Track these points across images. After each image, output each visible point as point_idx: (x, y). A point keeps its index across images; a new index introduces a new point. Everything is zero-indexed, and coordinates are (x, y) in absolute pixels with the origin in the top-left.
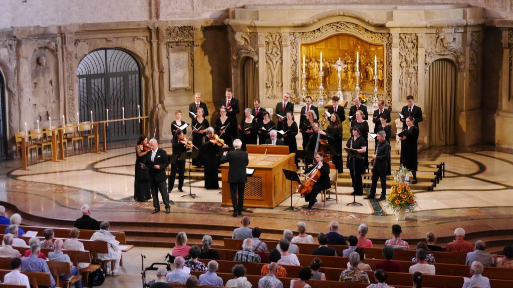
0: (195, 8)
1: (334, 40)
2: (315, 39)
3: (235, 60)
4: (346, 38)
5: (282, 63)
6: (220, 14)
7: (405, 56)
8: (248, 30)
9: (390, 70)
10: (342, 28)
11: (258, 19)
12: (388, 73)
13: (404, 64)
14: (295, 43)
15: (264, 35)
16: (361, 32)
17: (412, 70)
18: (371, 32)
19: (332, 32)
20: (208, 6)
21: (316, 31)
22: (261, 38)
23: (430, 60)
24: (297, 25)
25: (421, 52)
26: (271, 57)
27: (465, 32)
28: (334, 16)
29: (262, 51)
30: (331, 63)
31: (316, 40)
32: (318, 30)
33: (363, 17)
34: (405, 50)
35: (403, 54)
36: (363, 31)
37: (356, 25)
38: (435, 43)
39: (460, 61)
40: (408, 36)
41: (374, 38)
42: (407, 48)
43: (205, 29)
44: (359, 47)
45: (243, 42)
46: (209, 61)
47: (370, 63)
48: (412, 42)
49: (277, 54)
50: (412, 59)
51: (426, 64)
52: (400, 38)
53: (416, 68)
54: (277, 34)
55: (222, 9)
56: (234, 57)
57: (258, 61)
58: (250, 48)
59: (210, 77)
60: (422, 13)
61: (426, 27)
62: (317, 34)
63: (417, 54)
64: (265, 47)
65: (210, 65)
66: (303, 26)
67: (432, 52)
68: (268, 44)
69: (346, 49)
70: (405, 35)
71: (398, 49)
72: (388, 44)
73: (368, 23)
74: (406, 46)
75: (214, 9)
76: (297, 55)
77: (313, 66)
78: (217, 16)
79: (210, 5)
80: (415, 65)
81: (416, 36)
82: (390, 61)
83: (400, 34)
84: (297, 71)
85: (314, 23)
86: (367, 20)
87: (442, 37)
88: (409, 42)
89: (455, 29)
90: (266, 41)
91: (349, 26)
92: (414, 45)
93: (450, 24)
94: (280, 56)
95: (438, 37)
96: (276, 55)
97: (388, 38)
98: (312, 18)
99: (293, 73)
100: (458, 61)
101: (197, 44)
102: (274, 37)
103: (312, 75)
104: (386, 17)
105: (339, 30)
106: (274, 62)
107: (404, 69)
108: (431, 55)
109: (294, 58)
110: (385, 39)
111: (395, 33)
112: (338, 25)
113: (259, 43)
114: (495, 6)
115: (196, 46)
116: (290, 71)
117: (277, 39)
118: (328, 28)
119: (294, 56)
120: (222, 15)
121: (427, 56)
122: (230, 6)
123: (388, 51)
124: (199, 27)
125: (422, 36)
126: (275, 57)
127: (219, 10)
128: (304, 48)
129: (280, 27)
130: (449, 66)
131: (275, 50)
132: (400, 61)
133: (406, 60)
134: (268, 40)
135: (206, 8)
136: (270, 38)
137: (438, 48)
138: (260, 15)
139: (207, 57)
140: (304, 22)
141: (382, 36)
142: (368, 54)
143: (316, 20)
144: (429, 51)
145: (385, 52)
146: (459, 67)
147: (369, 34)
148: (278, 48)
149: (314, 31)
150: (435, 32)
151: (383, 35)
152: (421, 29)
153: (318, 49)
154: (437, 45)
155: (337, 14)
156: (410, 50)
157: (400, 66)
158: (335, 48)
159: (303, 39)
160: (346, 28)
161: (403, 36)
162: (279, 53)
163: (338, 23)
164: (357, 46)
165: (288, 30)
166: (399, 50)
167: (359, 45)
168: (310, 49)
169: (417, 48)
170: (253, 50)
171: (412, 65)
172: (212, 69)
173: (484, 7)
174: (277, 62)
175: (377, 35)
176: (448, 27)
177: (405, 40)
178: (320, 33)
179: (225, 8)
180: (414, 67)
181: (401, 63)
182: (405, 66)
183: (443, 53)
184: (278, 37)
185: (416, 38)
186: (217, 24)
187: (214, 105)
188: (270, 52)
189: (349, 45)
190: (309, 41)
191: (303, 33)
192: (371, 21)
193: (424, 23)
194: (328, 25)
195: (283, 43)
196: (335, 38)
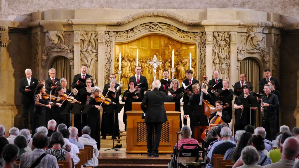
0: (2, 9)
1: (146, 41)
2: (128, 38)
3: (44, 60)
4: (157, 39)
5: (97, 60)
6: (24, 17)
7: (218, 53)
8: (63, 29)
9: (203, 67)
10: (154, 28)
11: (73, 18)
12: (200, 70)
13: (217, 61)
14: (109, 42)
15: (79, 33)
16: (174, 32)
17: (224, 66)
18: (184, 31)
19: (145, 32)
20: (13, 10)
21: (130, 31)
22: (77, 36)
23: (241, 57)
24: (113, 24)
25: (233, 49)
26: (86, 54)
27: (270, 33)
28: (149, 16)
29: (77, 49)
30: (143, 62)
31: (129, 40)
32: (132, 30)
33: (177, 17)
34: (217, 48)
35: (217, 51)
36: (176, 31)
37: (169, 25)
38: (245, 41)
39: (266, 60)
40: (221, 34)
41: (186, 37)
42: (220, 45)
43: (12, 31)
44: (170, 47)
45: (56, 41)
46: (12, 63)
47: (181, 62)
48: (225, 40)
49: (93, 52)
50: (225, 56)
51: (238, 60)
52: (214, 36)
53: (228, 64)
54: (93, 32)
55: (26, 13)
56: (44, 57)
57: (73, 59)
58: (63, 46)
59: (13, 79)
60: (234, 13)
61: (239, 25)
62: (131, 34)
63: (229, 52)
64: (80, 45)
65: (13, 67)
66: (119, 25)
67: (243, 49)
68: (83, 42)
69: (158, 49)
70: (219, 33)
71: (212, 46)
72: (201, 43)
73: (182, 23)
74: (219, 43)
75: (19, 13)
76: (111, 53)
77: (126, 64)
78: (21, 19)
79: (15, 9)
80: (228, 61)
81: (228, 34)
82: (202, 58)
83: (213, 32)
84: (111, 69)
85: (129, 22)
86: (181, 20)
87: (253, 35)
88: (221, 40)
89: (263, 29)
90: (81, 40)
91: (161, 27)
92: (226, 43)
93: (260, 24)
94: (95, 54)
95: (249, 36)
96: (91, 53)
97: (201, 37)
98: (127, 18)
99: (107, 71)
100: (263, 61)
101: (4, 44)
102: (90, 35)
103: (125, 73)
104: (198, 17)
105: (152, 30)
106: (89, 60)
107: (217, 65)
108: (242, 52)
109: (108, 56)
110: (198, 39)
111: (209, 31)
112: (151, 25)
113: (75, 41)
114: (291, 13)
115: (3, 46)
116: (104, 69)
117: (93, 37)
118: (141, 28)
119: (108, 55)
120: (26, 19)
121: (239, 53)
122: (34, 10)
123: (200, 49)
124: (7, 28)
125: (235, 34)
126: (91, 55)
127: (23, 14)
128: (117, 47)
129: (97, 25)
130: (254, 65)
131: (90, 48)
132: (214, 58)
133: (219, 57)
134: (83, 39)
135: (11, 11)
136: (85, 36)
137: (248, 47)
138: (76, 14)
139: (10, 59)
140: (120, 21)
141: (194, 36)
142: (179, 53)
143: (131, 20)
144: (240, 49)
145: (198, 50)
146: (264, 66)
147: (181, 34)
148: (93, 46)
149: (127, 31)
150: (246, 31)
151: (196, 34)
152: (234, 28)
153: (131, 48)
154: (248, 44)
155: (152, 15)
156: (222, 48)
157: (214, 62)
158: (147, 48)
159: (117, 38)
160: (159, 29)
161: (216, 34)
162: (95, 51)
163: (151, 23)
164: (168, 46)
165: (104, 28)
166: (212, 48)
167: (170, 45)
168: (122, 48)
169: (229, 46)
170: (67, 48)
171: (225, 62)
172: (15, 71)
173: (281, 14)
174: (92, 60)
175: (189, 34)
176: (258, 26)
177: (218, 38)
178: (133, 33)
179: (29, 13)
180: (226, 64)
181: (214, 59)
182: (218, 63)
183: (252, 51)
184: (94, 35)
185: (228, 36)
186: (22, 27)
187: (17, 108)
188: (85, 50)
189: (160, 45)
190: (122, 40)
191: (117, 32)
192: (184, 21)
193: (238, 22)
194: (141, 25)
195: (99, 41)
196: (147, 39)
